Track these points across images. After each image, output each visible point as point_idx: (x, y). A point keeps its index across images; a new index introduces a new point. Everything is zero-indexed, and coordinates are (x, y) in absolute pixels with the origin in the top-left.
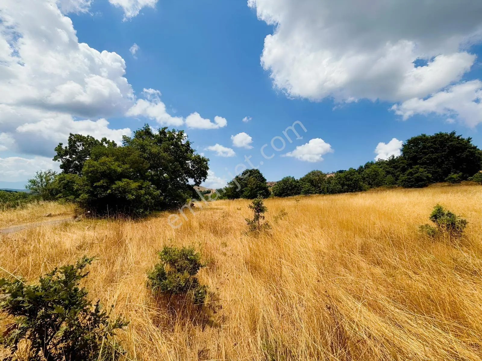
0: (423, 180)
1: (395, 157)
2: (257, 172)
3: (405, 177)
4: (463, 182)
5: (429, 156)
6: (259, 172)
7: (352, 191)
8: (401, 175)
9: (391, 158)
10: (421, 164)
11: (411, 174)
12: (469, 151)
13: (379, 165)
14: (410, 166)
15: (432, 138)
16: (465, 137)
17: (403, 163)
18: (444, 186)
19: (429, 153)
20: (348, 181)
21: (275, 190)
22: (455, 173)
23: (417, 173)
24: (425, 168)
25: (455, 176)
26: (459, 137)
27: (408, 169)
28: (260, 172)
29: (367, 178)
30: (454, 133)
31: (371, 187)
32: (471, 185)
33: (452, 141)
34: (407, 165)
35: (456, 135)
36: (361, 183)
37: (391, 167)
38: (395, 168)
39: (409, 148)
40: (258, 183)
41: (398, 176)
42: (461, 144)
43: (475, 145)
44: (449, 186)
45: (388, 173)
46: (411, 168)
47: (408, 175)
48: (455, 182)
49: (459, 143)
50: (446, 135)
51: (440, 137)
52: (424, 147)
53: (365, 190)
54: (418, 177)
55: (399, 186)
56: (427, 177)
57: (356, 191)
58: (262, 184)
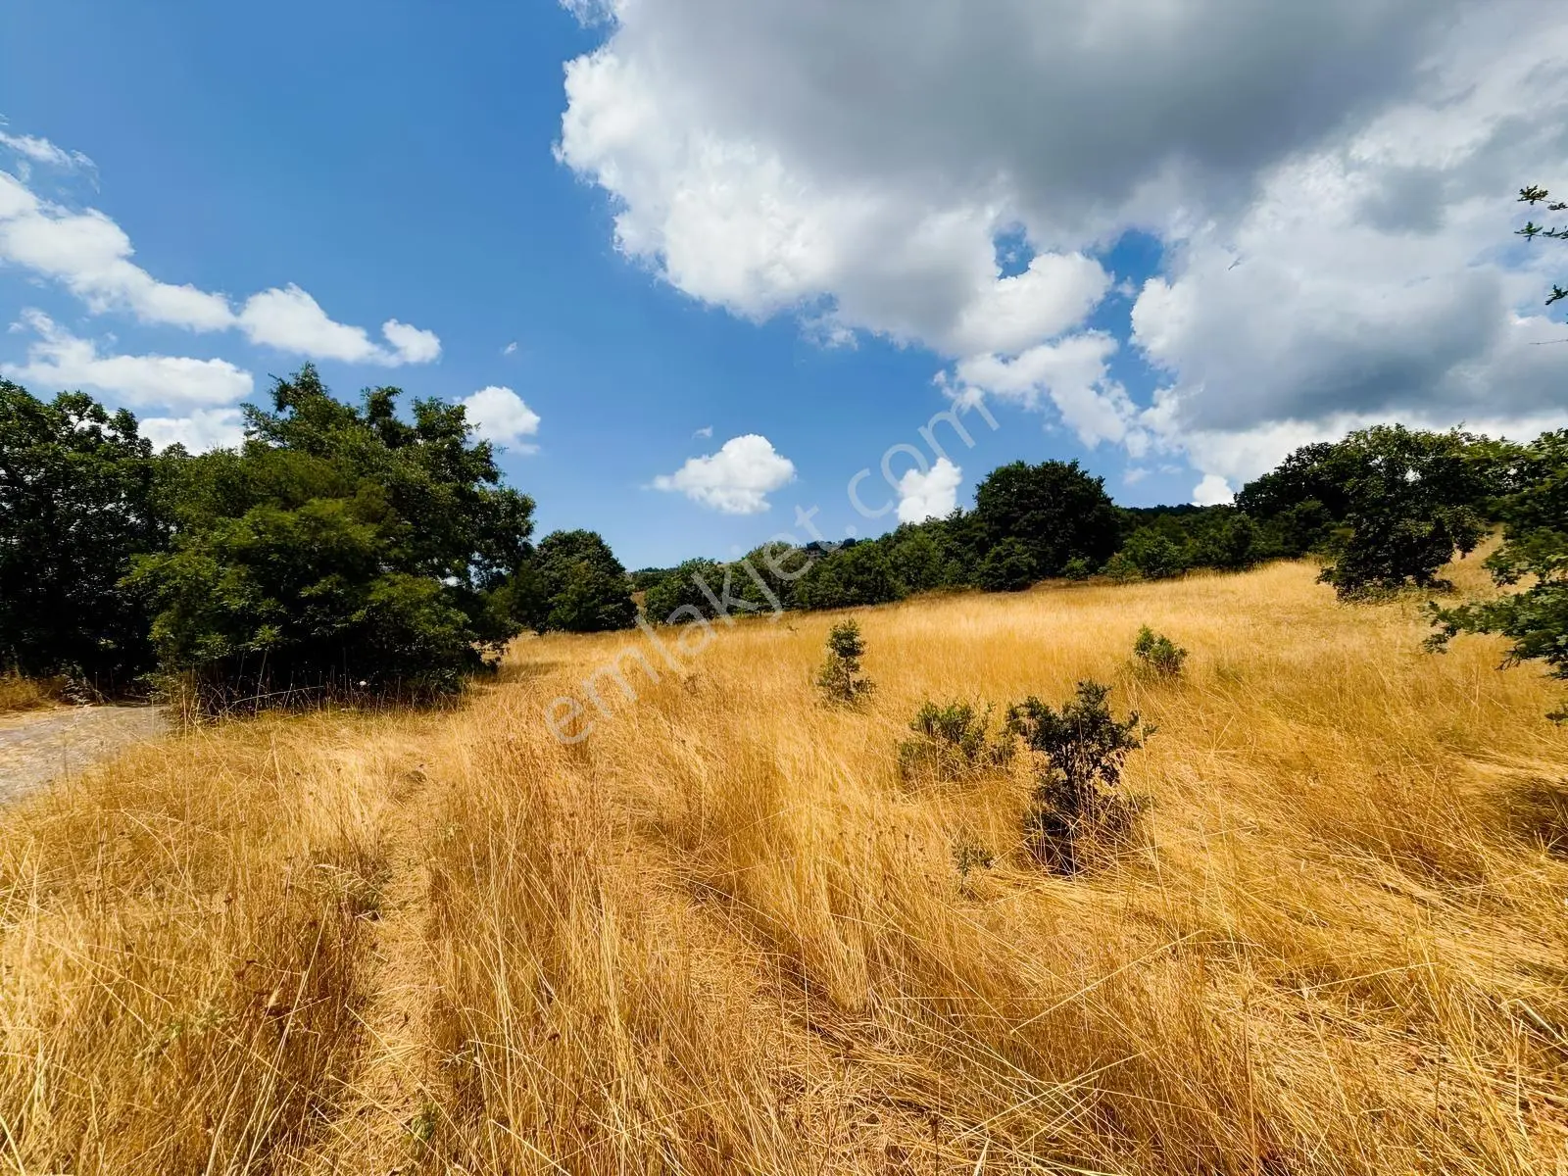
0: (1021, 573)
1: (963, 515)
2: (594, 540)
3: (985, 565)
4: (1092, 579)
5: (1032, 515)
6: (599, 543)
7: (871, 602)
8: (979, 560)
9: (955, 516)
10: (1018, 534)
11: (998, 557)
12: (1100, 509)
13: (929, 532)
14: (996, 538)
15: (1037, 471)
16: (1093, 475)
17: (981, 529)
18: (1060, 587)
19: (1031, 509)
20: (862, 573)
21: (654, 603)
22: (1078, 558)
23: (1009, 555)
24: (1024, 544)
25: (1078, 564)
26: (1083, 474)
27: (992, 546)
28: (604, 543)
29: (904, 565)
30: (1074, 465)
31: (913, 591)
32: (1106, 584)
33: (1072, 483)
34: (989, 535)
35: (1080, 470)
36: (892, 579)
37: (955, 540)
38: (965, 541)
39: (993, 494)
40: (601, 580)
41: (971, 562)
42: (1087, 490)
43: (1109, 496)
44: (1069, 586)
45: (949, 553)
46: (999, 543)
47: (993, 561)
48: (1079, 577)
49: (1084, 490)
50: (1063, 467)
51: (1051, 469)
52: (1021, 493)
53: (902, 599)
54: (1013, 565)
55: (974, 587)
56: (1029, 565)
57: (880, 601)
58: (613, 582)
